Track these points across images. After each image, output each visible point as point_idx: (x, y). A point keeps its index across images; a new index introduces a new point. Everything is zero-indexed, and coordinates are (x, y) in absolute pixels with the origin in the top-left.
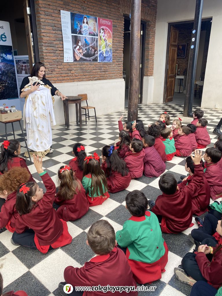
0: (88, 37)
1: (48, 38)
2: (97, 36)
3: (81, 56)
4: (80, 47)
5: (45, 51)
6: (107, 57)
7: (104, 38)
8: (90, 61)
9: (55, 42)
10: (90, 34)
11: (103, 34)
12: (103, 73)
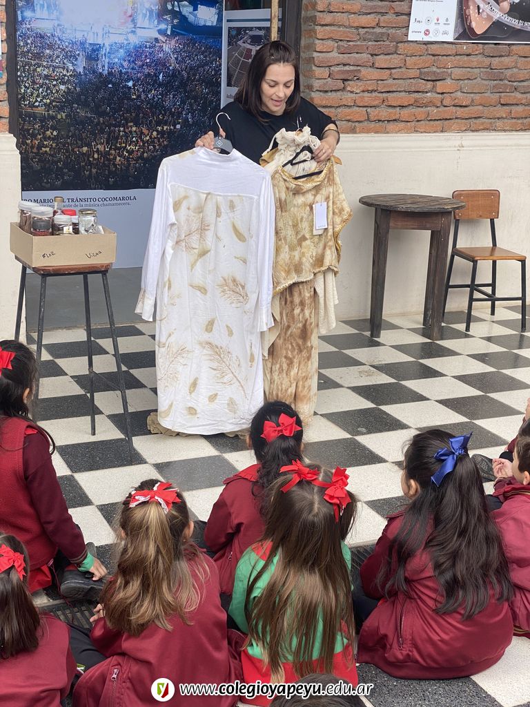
3: (498, 15)
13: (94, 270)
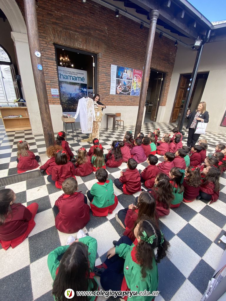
0: (126, 81)
1: (102, 80)
2: (132, 80)
3: (120, 91)
4: (120, 86)
5: (100, 87)
6: (137, 93)
7: (136, 82)
8: (125, 94)
9: (106, 83)
10: (127, 79)
11: (136, 79)
12: (133, 102)
13: (73, 122)
